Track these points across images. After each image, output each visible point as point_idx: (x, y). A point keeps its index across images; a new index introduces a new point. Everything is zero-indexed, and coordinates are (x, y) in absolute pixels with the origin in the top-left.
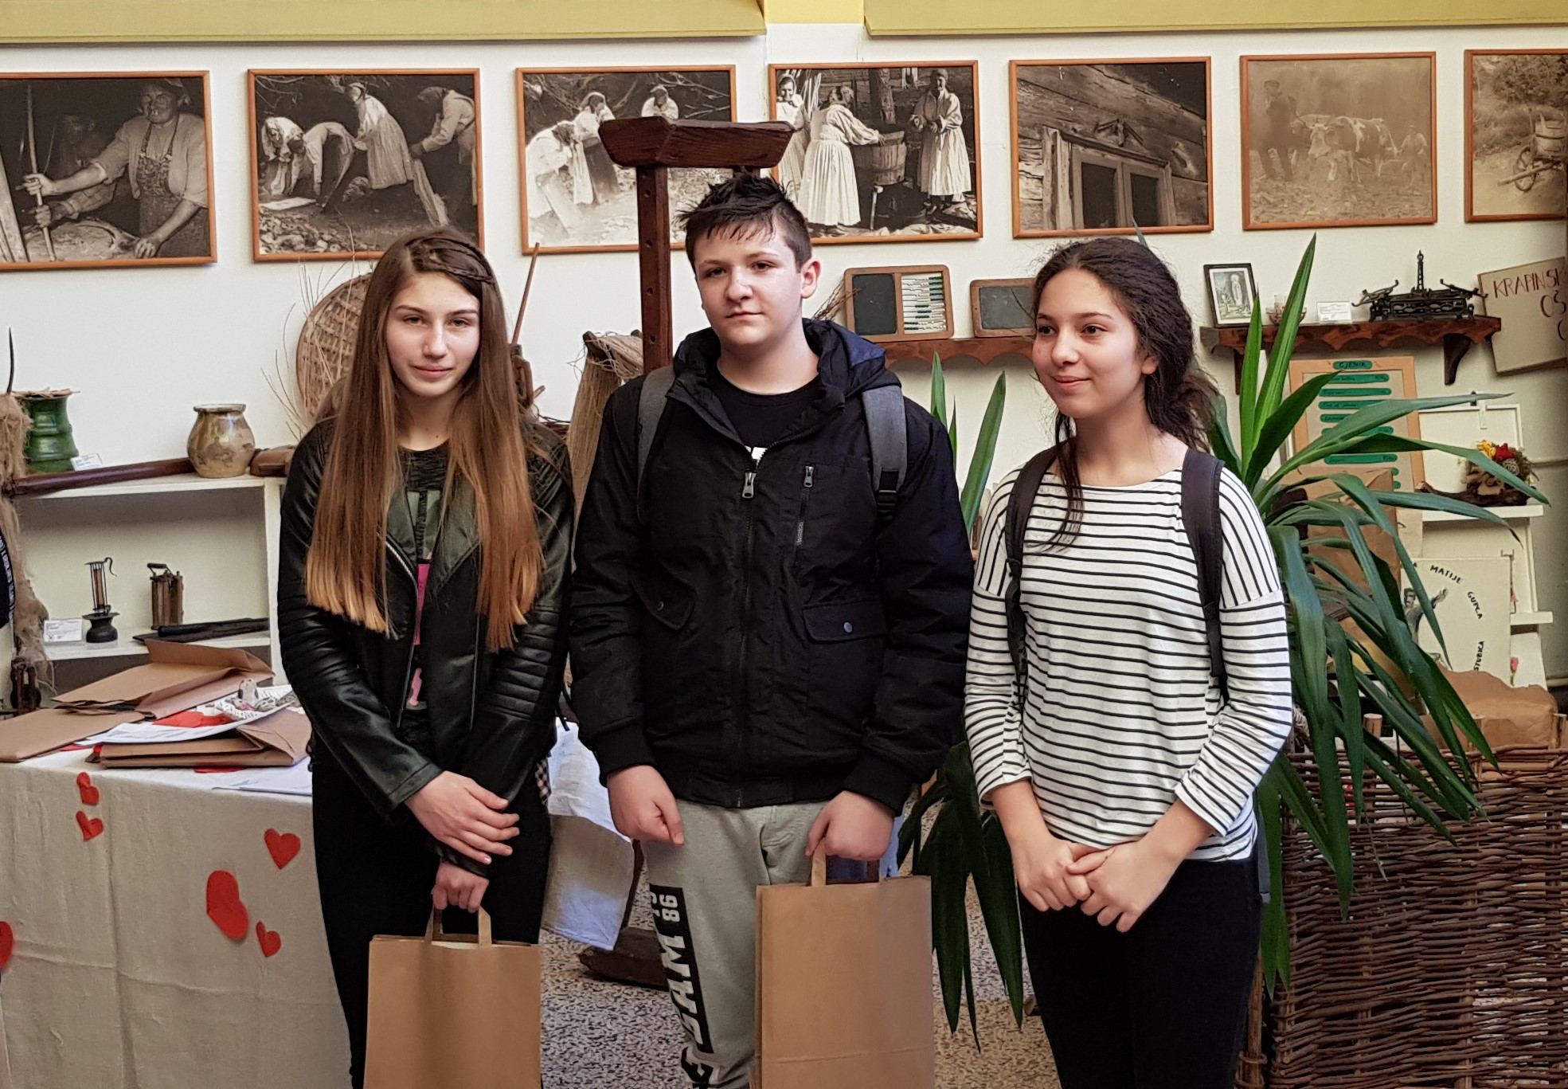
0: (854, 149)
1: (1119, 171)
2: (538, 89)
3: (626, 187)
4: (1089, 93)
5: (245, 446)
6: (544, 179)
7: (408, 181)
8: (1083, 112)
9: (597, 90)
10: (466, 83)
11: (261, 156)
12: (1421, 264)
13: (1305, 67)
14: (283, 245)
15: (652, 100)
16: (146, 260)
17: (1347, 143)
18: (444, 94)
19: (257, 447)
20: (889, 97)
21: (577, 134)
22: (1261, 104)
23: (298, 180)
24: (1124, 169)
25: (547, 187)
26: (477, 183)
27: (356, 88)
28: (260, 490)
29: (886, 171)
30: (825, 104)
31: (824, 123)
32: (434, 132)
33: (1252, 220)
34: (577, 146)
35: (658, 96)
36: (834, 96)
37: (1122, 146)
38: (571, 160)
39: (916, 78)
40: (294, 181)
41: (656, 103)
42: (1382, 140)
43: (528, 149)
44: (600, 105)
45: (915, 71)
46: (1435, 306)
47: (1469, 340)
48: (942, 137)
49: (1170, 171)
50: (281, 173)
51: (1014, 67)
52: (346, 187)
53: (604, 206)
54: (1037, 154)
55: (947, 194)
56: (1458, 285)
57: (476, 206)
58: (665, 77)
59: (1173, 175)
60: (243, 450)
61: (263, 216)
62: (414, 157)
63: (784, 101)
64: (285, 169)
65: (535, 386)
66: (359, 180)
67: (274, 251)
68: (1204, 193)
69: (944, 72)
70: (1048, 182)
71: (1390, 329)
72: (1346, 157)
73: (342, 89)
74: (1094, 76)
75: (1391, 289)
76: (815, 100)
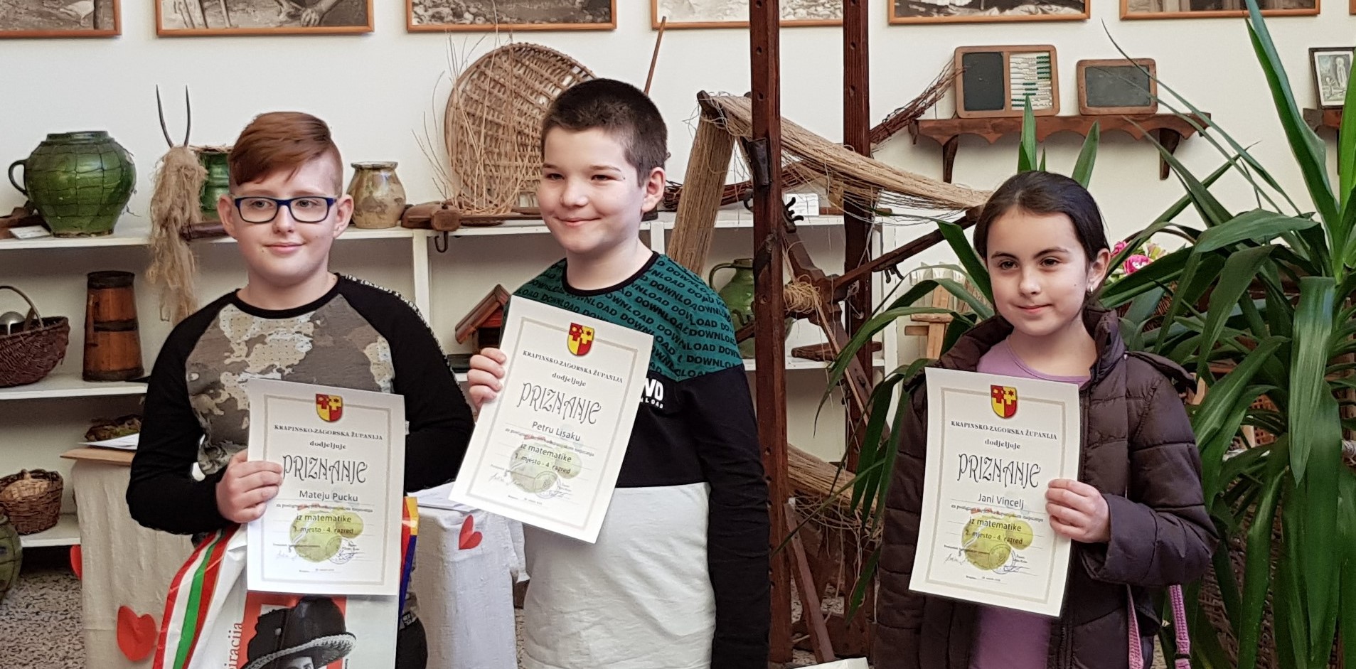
5: (396, 200)
14: (433, 16)
16: (310, 29)
19: (408, 202)
28: (409, 240)
60: (394, 204)
67: (425, 22)
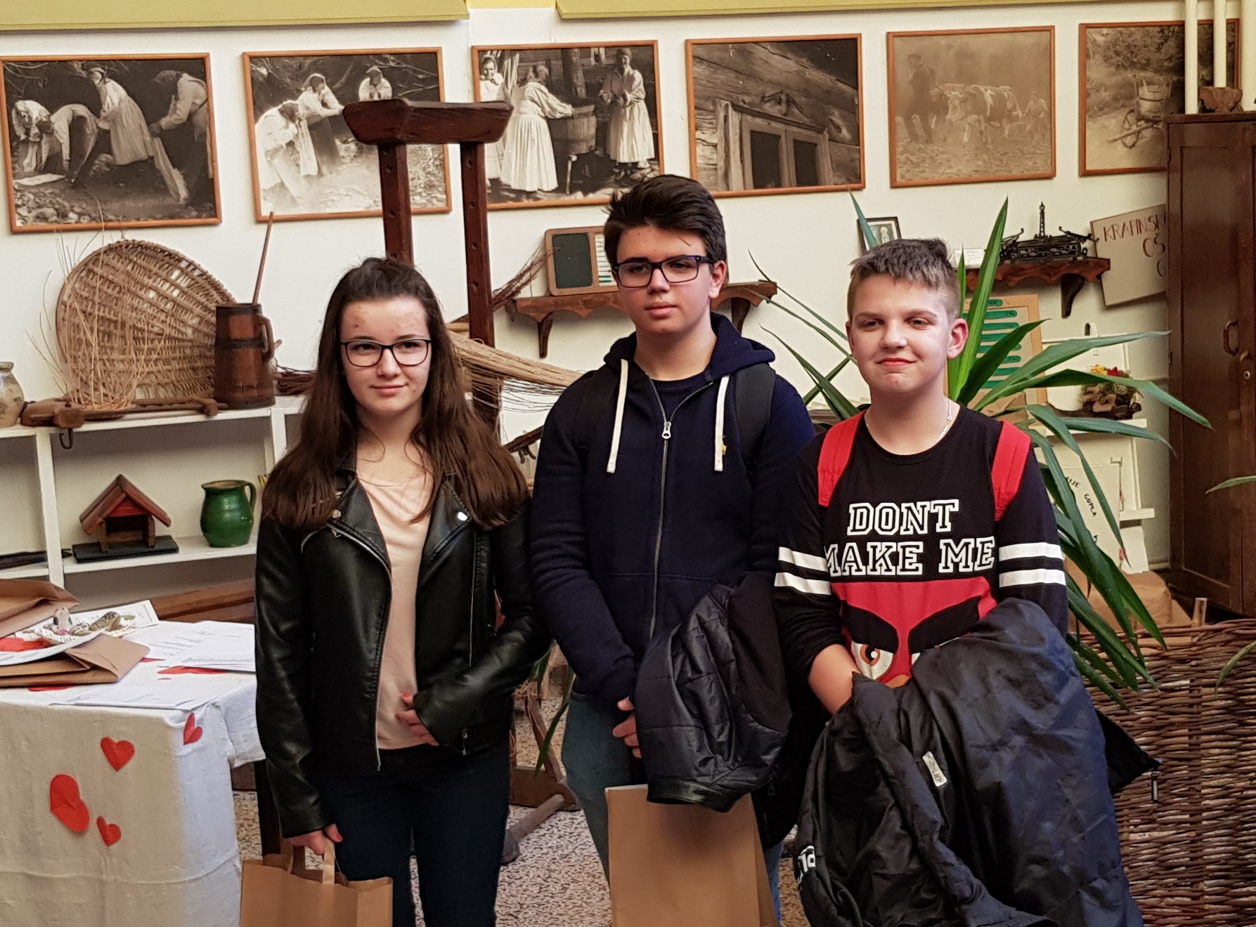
0: (551, 122)
1: (783, 139)
2: (264, 71)
3: (347, 160)
4: (755, 67)
5: (15, 400)
6: (272, 153)
7: (149, 157)
8: (751, 85)
9: (318, 71)
10: (198, 67)
11: (13, 137)
12: (1042, 213)
13: (943, 41)
14: (37, 217)
15: (368, 80)
17: (979, 107)
18: (179, 76)
19: (27, 399)
20: (580, 74)
21: (301, 112)
22: (906, 75)
23: (48, 158)
24: (787, 135)
25: (276, 161)
26: (212, 158)
27: (97, 72)
28: (32, 439)
29: (578, 141)
30: (522, 82)
31: (523, 98)
32: (170, 112)
33: (899, 179)
34: (302, 123)
35: (373, 76)
36: (531, 74)
37: (785, 115)
38: (297, 135)
39: (603, 57)
40: (44, 159)
41: (371, 83)
42: (1009, 105)
43: (258, 127)
44: (321, 85)
45: (602, 51)
46: (1054, 250)
47: (1083, 279)
48: (628, 109)
49: (827, 136)
50: (32, 152)
51: (690, 47)
52: (93, 164)
53: (328, 177)
54: (711, 123)
55: (633, 160)
56: (1073, 231)
57: (213, 179)
58: (380, 60)
59: (830, 140)
60: (14, 404)
61: (17, 191)
62: (153, 135)
63: (486, 79)
64: (36, 147)
65: (275, 339)
66: (104, 157)
67: (29, 223)
68: (856, 156)
69: (628, 51)
70: (721, 148)
71: (1016, 271)
72: (979, 121)
73: (84, 74)
74: (760, 52)
75: (1018, 236)
76: (514, 78)
